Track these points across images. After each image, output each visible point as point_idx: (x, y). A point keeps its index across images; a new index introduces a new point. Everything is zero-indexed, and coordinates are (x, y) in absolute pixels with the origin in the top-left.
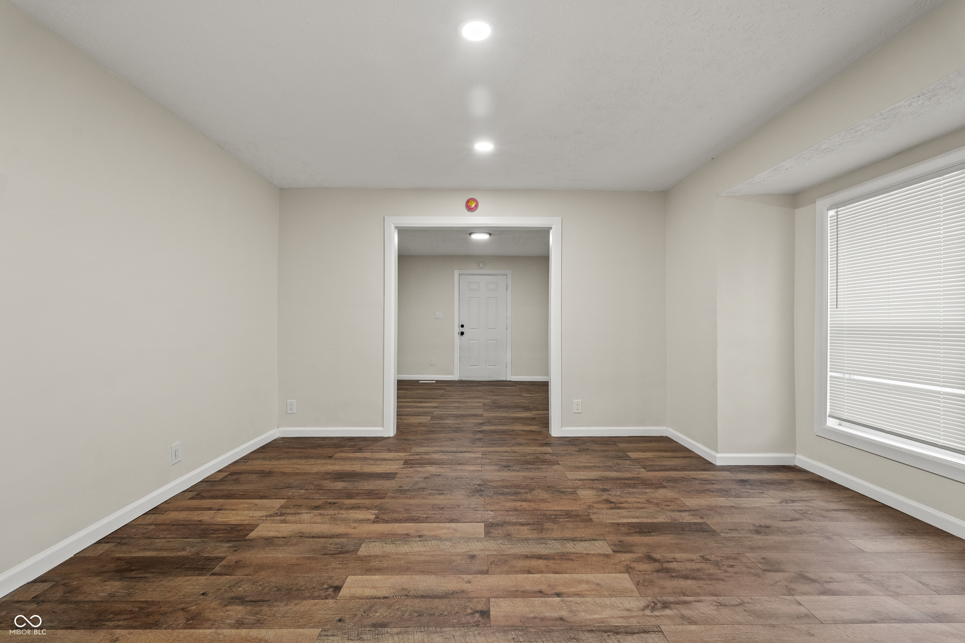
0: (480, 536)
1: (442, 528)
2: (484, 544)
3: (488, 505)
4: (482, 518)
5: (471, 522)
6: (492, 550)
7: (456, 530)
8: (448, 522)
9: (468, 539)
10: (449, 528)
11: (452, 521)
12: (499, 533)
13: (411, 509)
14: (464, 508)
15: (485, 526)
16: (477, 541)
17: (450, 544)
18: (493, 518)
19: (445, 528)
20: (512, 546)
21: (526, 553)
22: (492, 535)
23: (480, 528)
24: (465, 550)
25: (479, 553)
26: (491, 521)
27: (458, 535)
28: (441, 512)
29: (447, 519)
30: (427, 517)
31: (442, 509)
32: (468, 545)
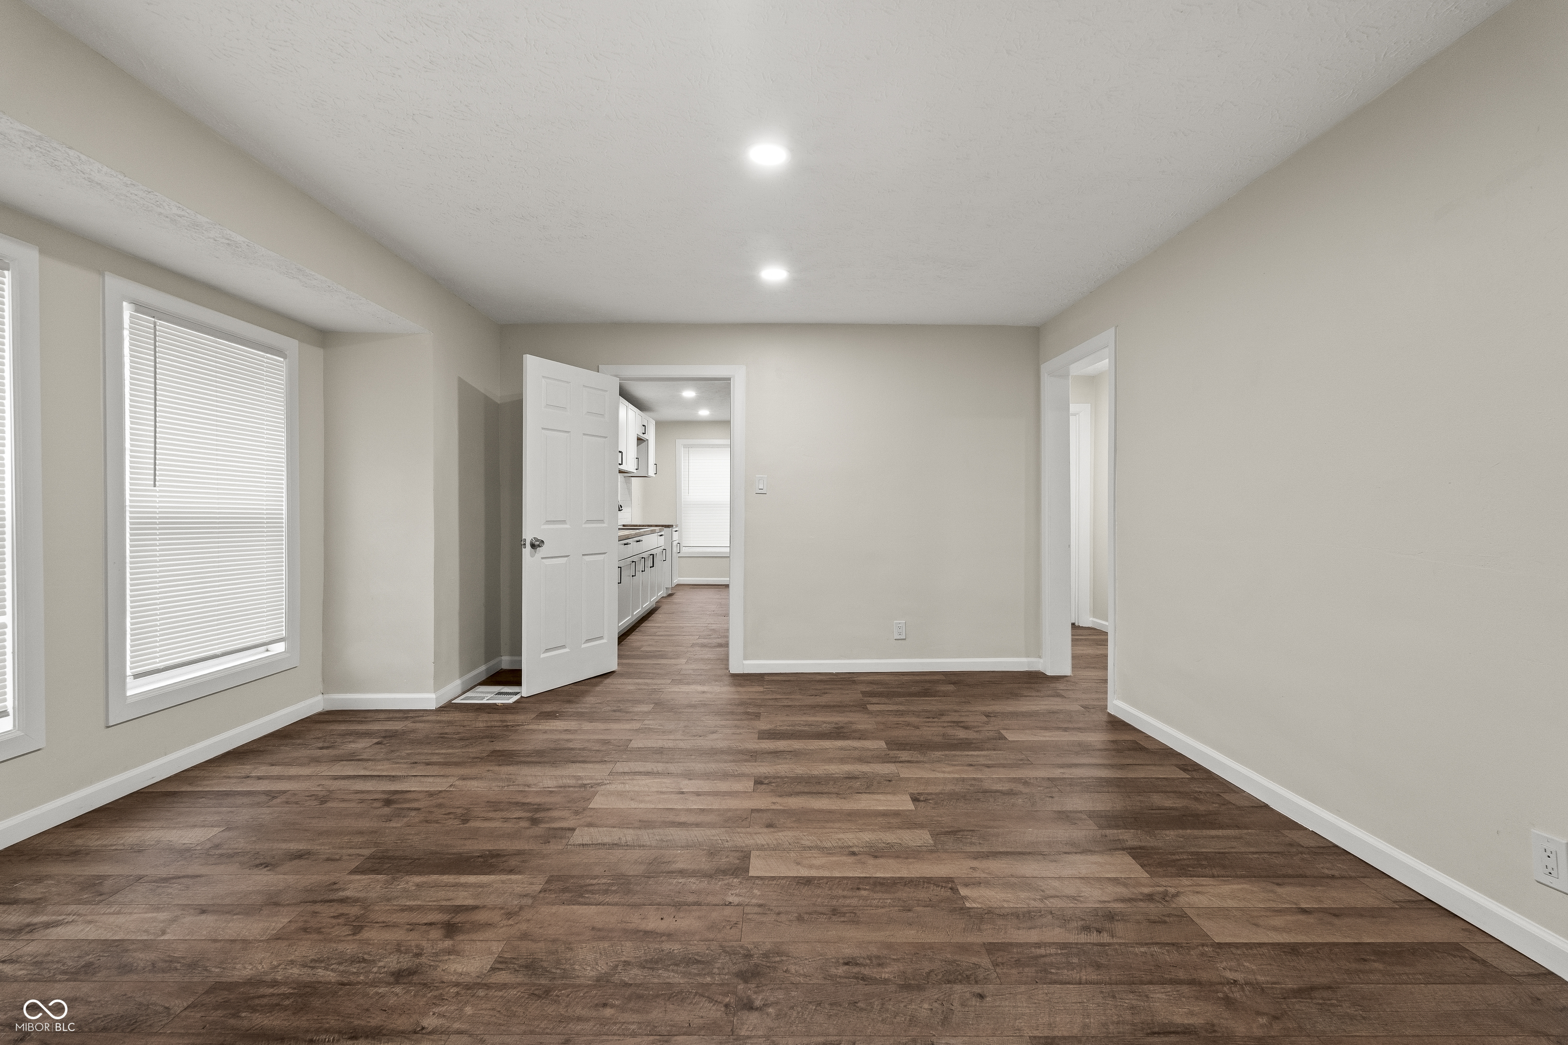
0: (758, 853)
1: (821, 867)
2: (752, 841)
3: (734, 919)
4: (752, 888)
5: (773, 878)
6: (742, 833)
7: (798, 864)
8: (814, 878)
9: (776, 848)
10: (811, 867)
11: (808, 881)
12: (727, 857)
13: (900, 911)
14: (787, 913)
15: (747, 871)
16: (763, 846)
17: (803, 842)
18: (729, 886)
19: (818, 868)
20: (712, 838)
21: (697, 829)
22: (737, 854)
23: (757, 867)
24: (780, 834)
25: (761, 830)
26: (735, 880)
27: (793, 854)
28: (834, 902)
29: (819, 886)
30: (858, 889)
31: (835, 912)
32: (776, 839)
